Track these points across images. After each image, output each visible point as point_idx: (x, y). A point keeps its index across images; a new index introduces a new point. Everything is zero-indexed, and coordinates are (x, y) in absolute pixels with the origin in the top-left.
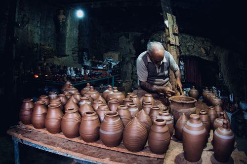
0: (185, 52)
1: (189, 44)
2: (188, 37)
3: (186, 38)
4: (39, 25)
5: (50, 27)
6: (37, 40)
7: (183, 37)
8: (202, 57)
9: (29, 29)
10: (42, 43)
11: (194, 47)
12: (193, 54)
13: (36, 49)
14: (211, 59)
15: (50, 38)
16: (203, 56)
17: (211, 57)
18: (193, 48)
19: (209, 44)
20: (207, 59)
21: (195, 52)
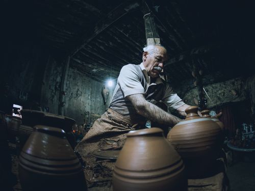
0: (216, 102)
1: (219, 92)
2: (218, 85)
3: (216, 88)
4: (89, 98)
5: (99, 99)
6: (88, 109)
7: (213, 87)
8: (234, 101)
9: (82, 100)
10: (93, 112)
11: (224, 93)
12: (225, 102)
13: (87, 116)
14: (244, 98)
15: (99, 109)
16: (235, 99)
17: (242, 96)
18: (224, 95)
19: (239, 82)
20: (239, 100)
21: (226, 97)
